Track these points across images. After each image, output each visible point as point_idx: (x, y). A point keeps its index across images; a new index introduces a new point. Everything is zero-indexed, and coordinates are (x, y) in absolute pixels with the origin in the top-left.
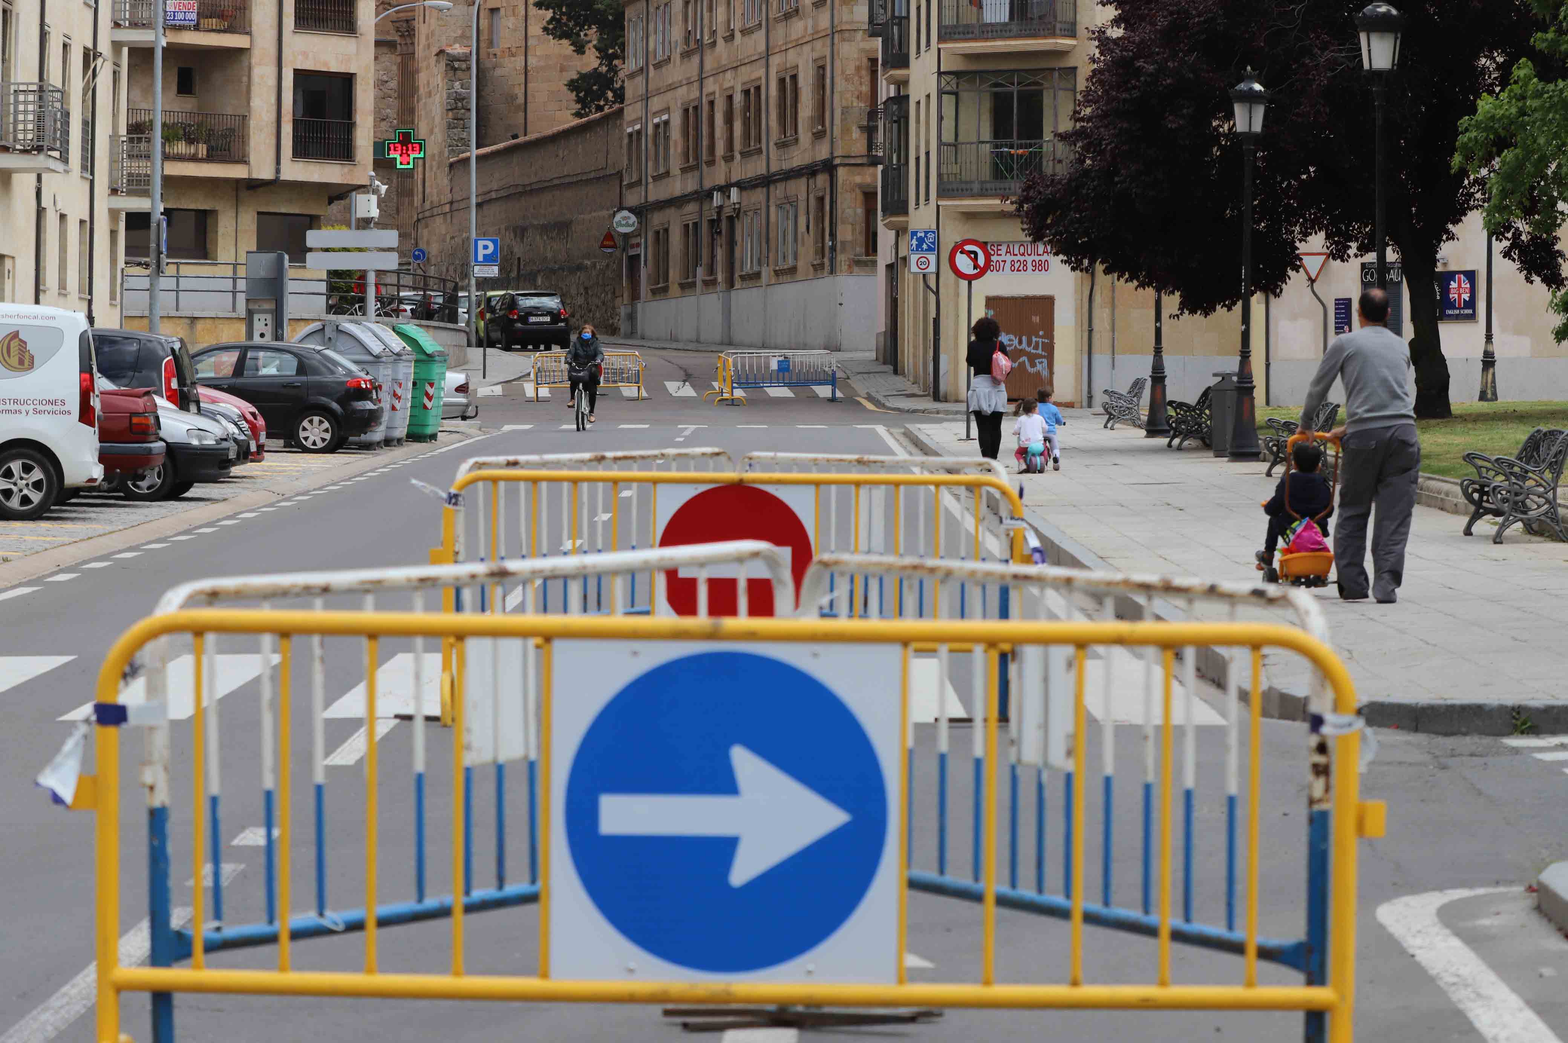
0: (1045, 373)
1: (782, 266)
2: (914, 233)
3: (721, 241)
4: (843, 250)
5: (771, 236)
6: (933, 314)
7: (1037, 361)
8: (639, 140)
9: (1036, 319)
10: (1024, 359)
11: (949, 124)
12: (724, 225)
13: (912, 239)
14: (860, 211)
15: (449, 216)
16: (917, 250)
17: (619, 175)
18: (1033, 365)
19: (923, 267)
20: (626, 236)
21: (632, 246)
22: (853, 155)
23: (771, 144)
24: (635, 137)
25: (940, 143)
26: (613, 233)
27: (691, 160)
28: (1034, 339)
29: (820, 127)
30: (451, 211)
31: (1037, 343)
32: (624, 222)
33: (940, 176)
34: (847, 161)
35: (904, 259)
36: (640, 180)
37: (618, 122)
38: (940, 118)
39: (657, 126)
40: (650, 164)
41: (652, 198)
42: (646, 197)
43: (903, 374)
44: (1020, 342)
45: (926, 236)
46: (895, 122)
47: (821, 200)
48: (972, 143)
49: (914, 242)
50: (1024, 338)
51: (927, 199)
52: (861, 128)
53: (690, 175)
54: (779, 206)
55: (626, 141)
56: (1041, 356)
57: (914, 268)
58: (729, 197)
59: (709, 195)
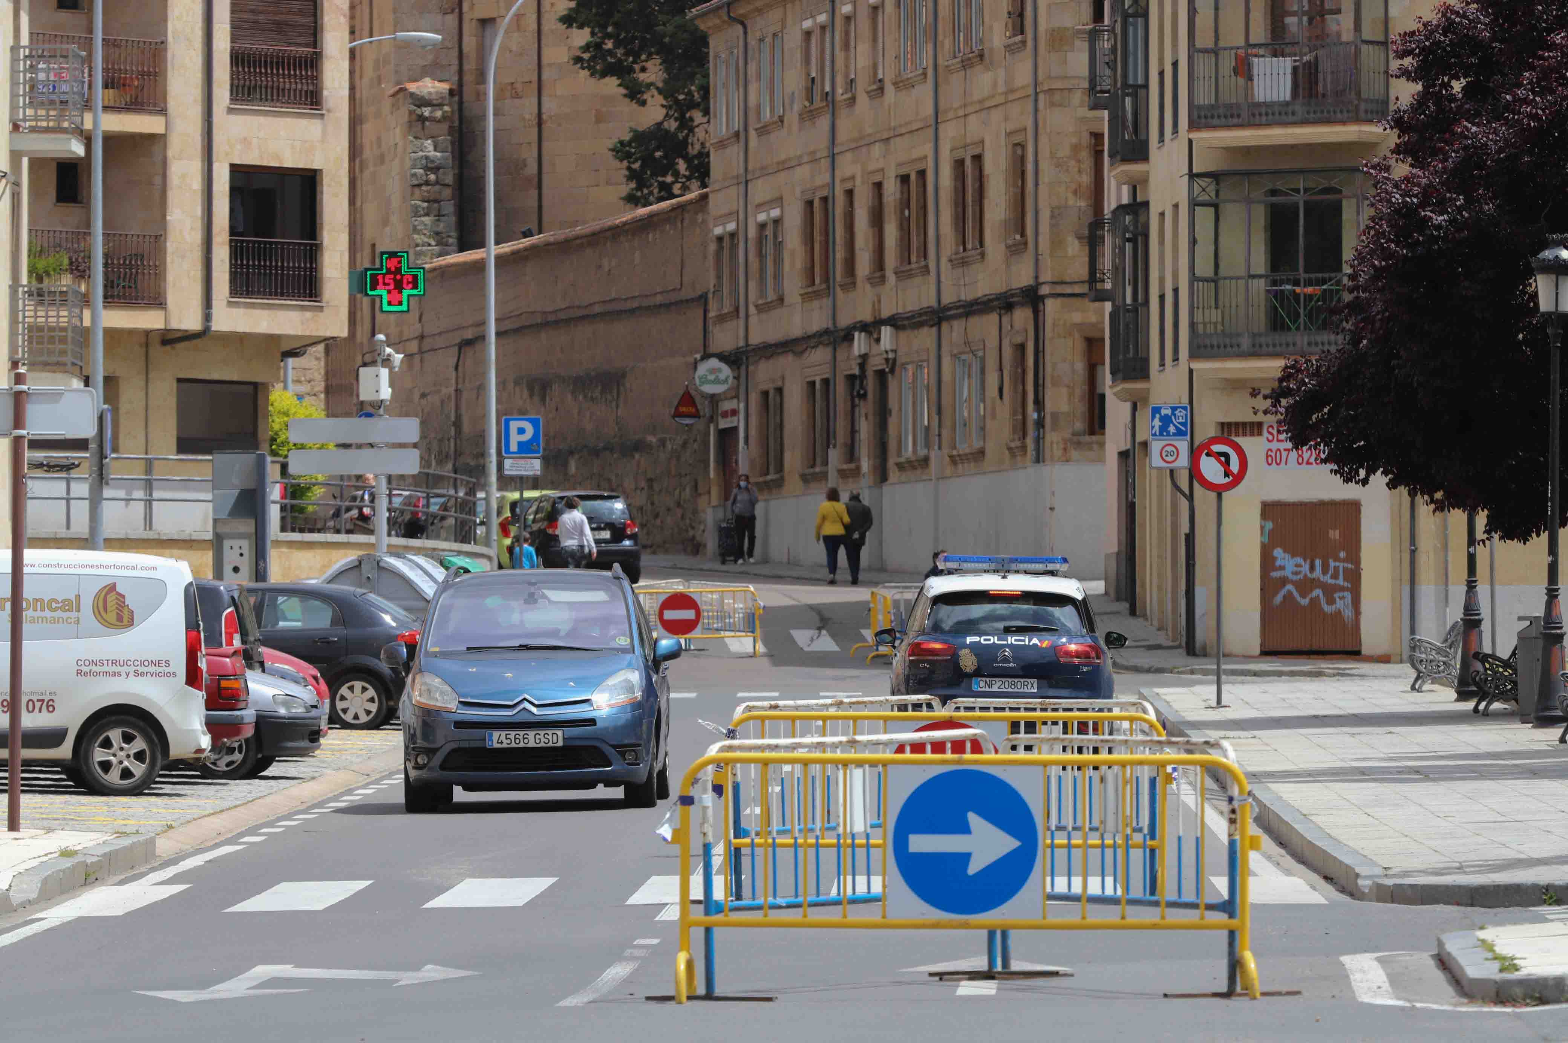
0: (1348, 613)
1: (963, 448)
2: (1156, 410)
3: (867, 407)
4: (1055, 427)
5: (944, 402)
6: (1185, 528)
7: (1336, 595)
8: (734, 247)
9: (1334, 534)
10: (1318, 592)
11: (1205, 250)
12: (871, 383)
13: (1153, 417)
14: (1080, 366)
15: (417, 358)
16: (1161, 434)
17: (703, 300)
18: (1331, 601)
19: (1169, 459)
20: (714, 399)
21: (725, 415)
22: (1068, 280)
23: (944, 261)
24: (726, 242)
25: (1194, 278)
26: (693, 393)
27: (817, 281)
28: (1332, 564)
29: (1018, 237)
30: (421, 352)
31: (1336, 569)
32: (711, 377)
33: (1192, 325)
34: (1059, 289)
35: (1145, 445)
36: (737, 310)
37: (700, 217)
38: (1193, 242)
39: (762, 226)
40: (752, 285)
41: (755, 339)
42: (746, 337)
43: (1144, 616)
44: (1312, 568)
45: (1173, 414)
46: (1129, 240)
47: (1021, 348)
48: (1238, 278)
49: (1157, 423)
50: (1318, 563)
51: (1176, 359)
52: (1079, 238)
53: (816, 304)
54: (954, 356)
55: (712, 247)
56: (1342, 589)
57: (1156, 461)
58: (878, 340)
59: (848, 337)
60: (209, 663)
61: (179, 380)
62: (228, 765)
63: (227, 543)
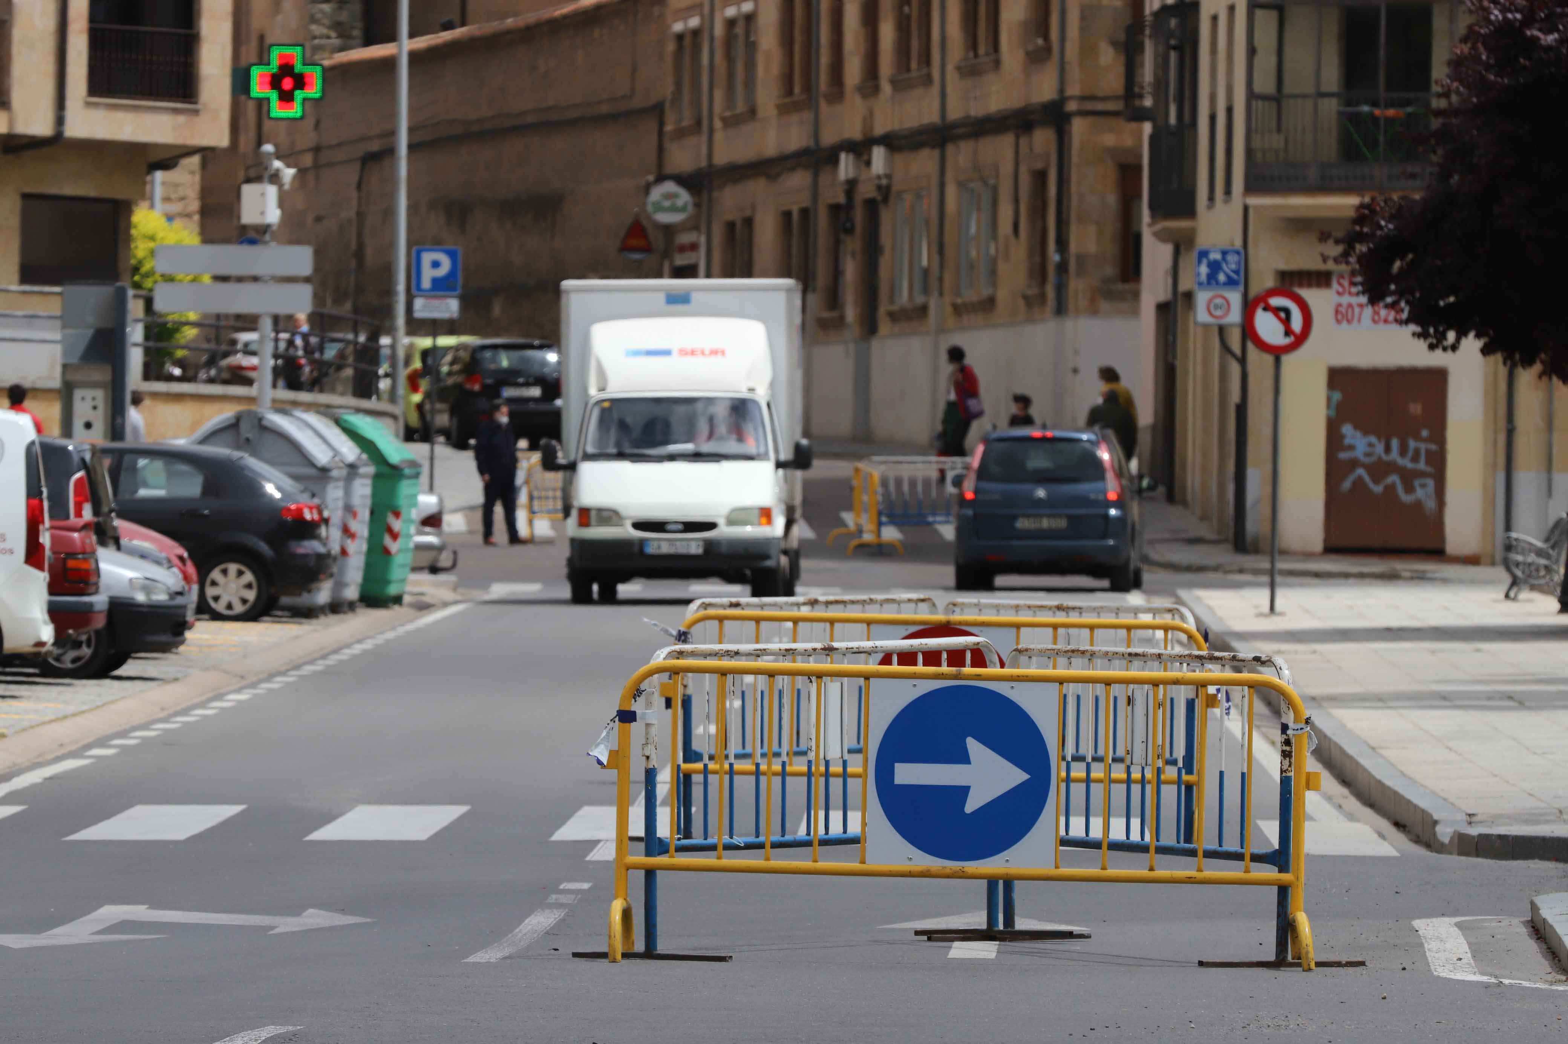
0: (1430, 504)
1: (970, 295)
2: (1203, 254)
3: (853, 245)
4: (1081, 270)
5: (948, 238)
6: (1235, 397)
7: (1417, 483)
8: (696, 48)
9: (1416, 409)
10: (1393, 478)
11: (1266, 61)
12: (859, 215)
13: (1200, 262)
14: (1112, 199)
15: (311, 176)
16: (1209, 283)
17: (657, 110)
18: (1409, 489)
19: (1218, 313)
20: (669, 230)
21: (682, 249)
22: (1100, 94)
23: (950, 68)
24: (687, 41)
25: (1251, 95)
26: (645, 222)
27: (797, 89)
28: (1412, 444)
29: (1040, 42)
30: (317, 166)
31: (1417, 452)
32: (667, 204)
33: (1249, 152)
34: (1089, 106)
35: (1189, 297)
36: (699, 123)
37: (656, 10)
38: (1252, 51)
39: (731, 23)
40: (719, 95)
41: (721, 158)
42: (710, 155)
43: (1184, 503)
44: (1388, 449)
45: (1224, 259)
46: (1174, 48)
47: (1040, 177)
48: (1305, 96)
49: (1204, 270)
50: (1395, 443)
51: (1228, 191)
52: (1115, 44)
53: (795, 118)
54: (961, 185)
55: (671, 47)
56: (1422, 474)
57: (1202, 315)
58: (868, 163)
59: (831, 157)
60: (53, 538)
61: (26, 197)
62: (74, 661)
63: (78, 394)
